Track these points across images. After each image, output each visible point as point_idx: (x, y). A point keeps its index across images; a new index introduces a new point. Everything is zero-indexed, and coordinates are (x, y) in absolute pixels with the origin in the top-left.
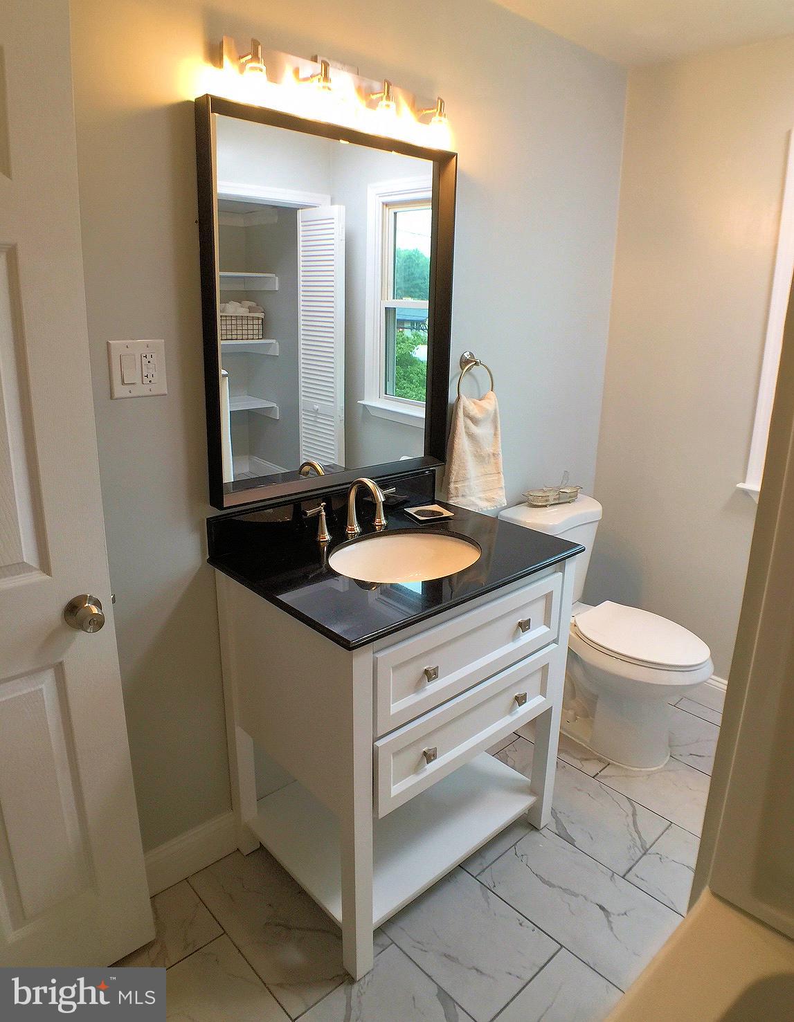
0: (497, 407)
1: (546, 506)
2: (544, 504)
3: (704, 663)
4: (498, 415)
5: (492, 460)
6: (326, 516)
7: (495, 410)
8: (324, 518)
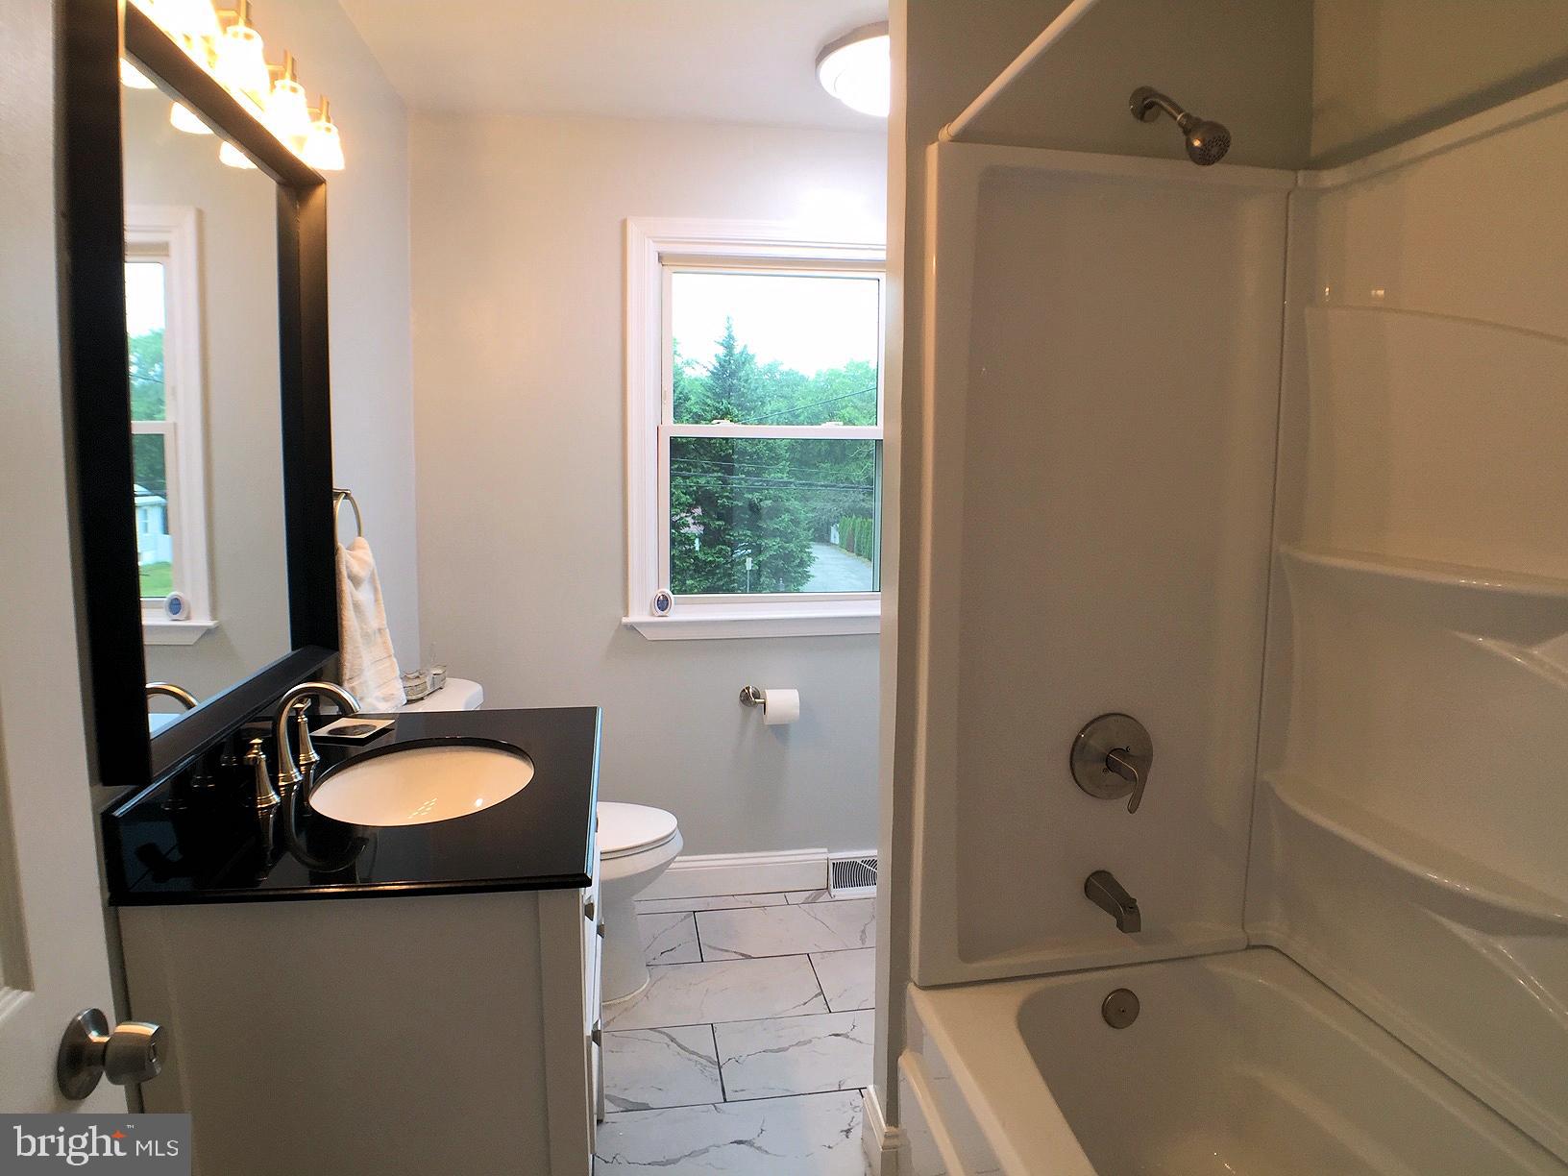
0: (376, 571)
1: (422, 699)
2: (420, 696)
3: (672, 833)
4: (377, 577)
5: (379, 640)
6: (266, 761)
7: (373, 574)
8: (264, 765)
